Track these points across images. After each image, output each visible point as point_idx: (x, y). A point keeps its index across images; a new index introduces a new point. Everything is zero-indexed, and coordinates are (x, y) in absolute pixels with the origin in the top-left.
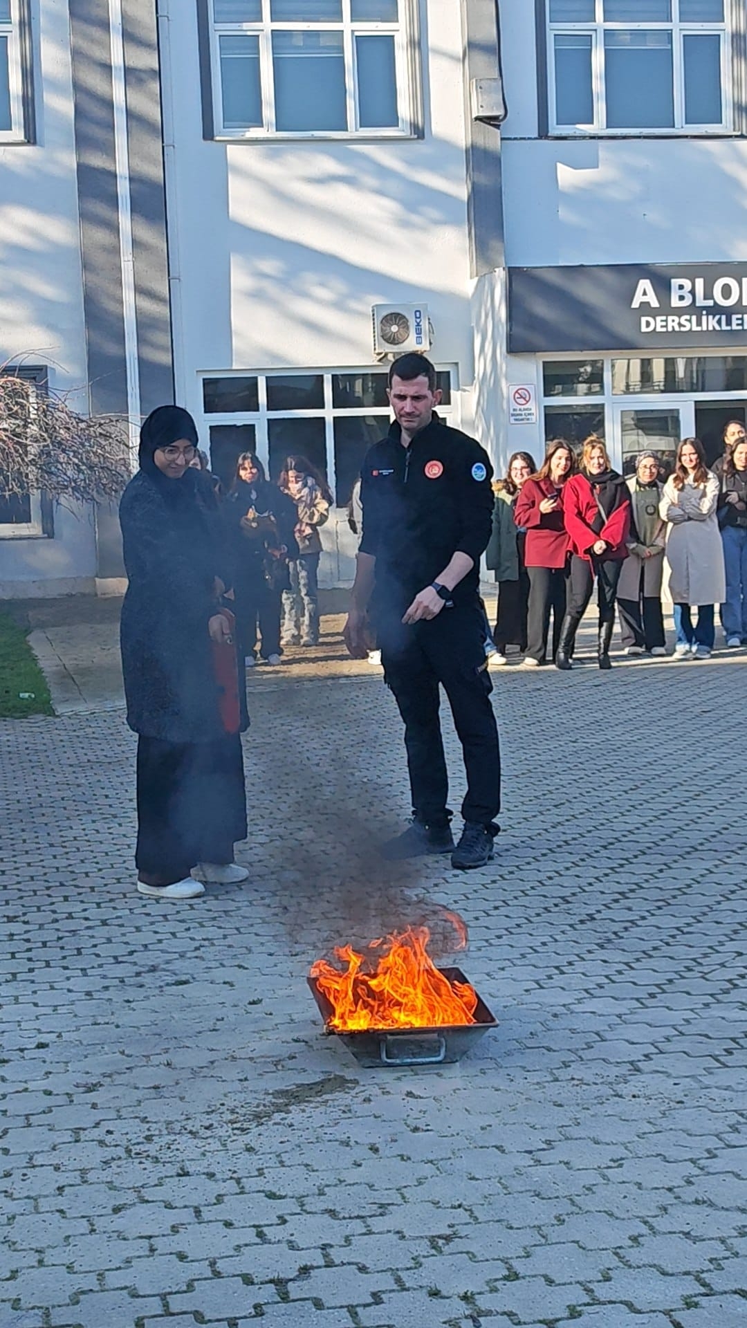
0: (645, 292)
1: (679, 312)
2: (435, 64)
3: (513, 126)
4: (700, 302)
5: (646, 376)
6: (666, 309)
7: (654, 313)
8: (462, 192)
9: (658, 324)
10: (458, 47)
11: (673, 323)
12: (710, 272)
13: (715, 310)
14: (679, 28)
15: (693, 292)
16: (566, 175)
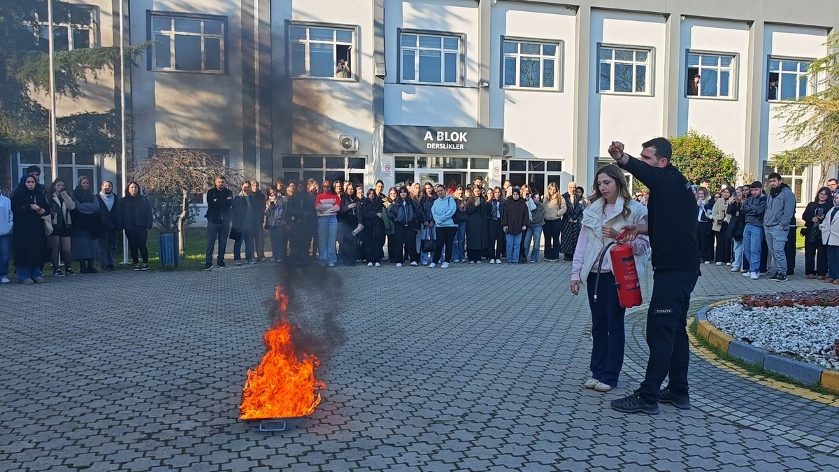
0: (428, 136)
1: (439, 142)
2: (363, 57)
3: (388, 79)
4: (446, 140)
5: (437, 163)
6: (435, 141)
7: (431, 142)
8: (371, 99)
9: (432, 146)
10: (371, 52)
11: (437, 146)
12: (450, 130)
13: (451, 142)
14: (443, 51)
15: (444, 136)
16: (405, 96)
